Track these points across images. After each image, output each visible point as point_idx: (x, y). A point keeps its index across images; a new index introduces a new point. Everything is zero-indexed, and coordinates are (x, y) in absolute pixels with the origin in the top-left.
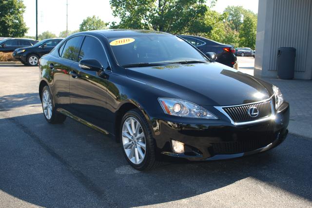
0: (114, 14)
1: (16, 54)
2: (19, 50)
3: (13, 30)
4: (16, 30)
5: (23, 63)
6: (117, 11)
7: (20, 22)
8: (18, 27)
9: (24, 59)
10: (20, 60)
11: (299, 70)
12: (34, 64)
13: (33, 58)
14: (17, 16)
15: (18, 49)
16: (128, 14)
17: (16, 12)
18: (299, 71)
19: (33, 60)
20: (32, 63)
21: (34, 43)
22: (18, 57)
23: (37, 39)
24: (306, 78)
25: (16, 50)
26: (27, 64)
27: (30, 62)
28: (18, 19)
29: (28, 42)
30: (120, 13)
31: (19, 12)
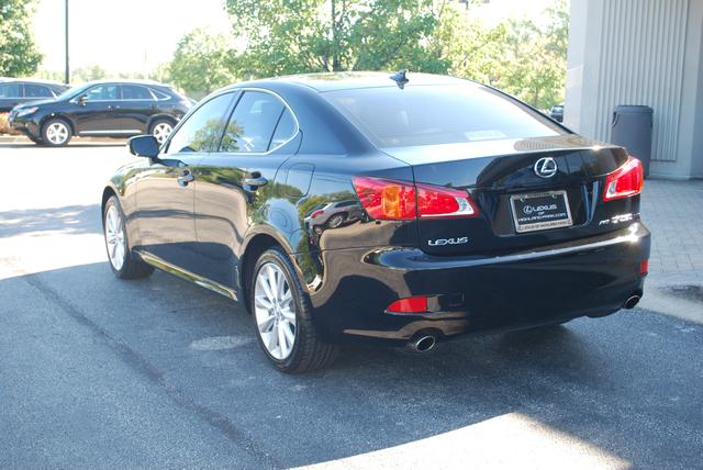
0: (235, 32)
1: (16, 119)
2: (23, 108)
3: (10, 57)
4: (18, 57)
5: (33, 139)
6: (241, 25)
7: (27, 37)
8: (22, 48)
9: (35, 130)
10: (25, 131)
11: (663, 158)
12: (58, 142)
13: (57, 127)
14: (20, 22)
15: (22, 106)
16: (265, 31)
17: (18, 12)
18: (662, 161)
19: (57, 133)
20: (54, 138)
21: (58, 90)
22: (21, 125)
23: (67, 82)
24: (680, 177)
25: (15, 108)
26: (41, 141)
27: (49, 136)
28: (21, 30)
29: (43, 90)
30: (247, 29)
31: (24, 13)
